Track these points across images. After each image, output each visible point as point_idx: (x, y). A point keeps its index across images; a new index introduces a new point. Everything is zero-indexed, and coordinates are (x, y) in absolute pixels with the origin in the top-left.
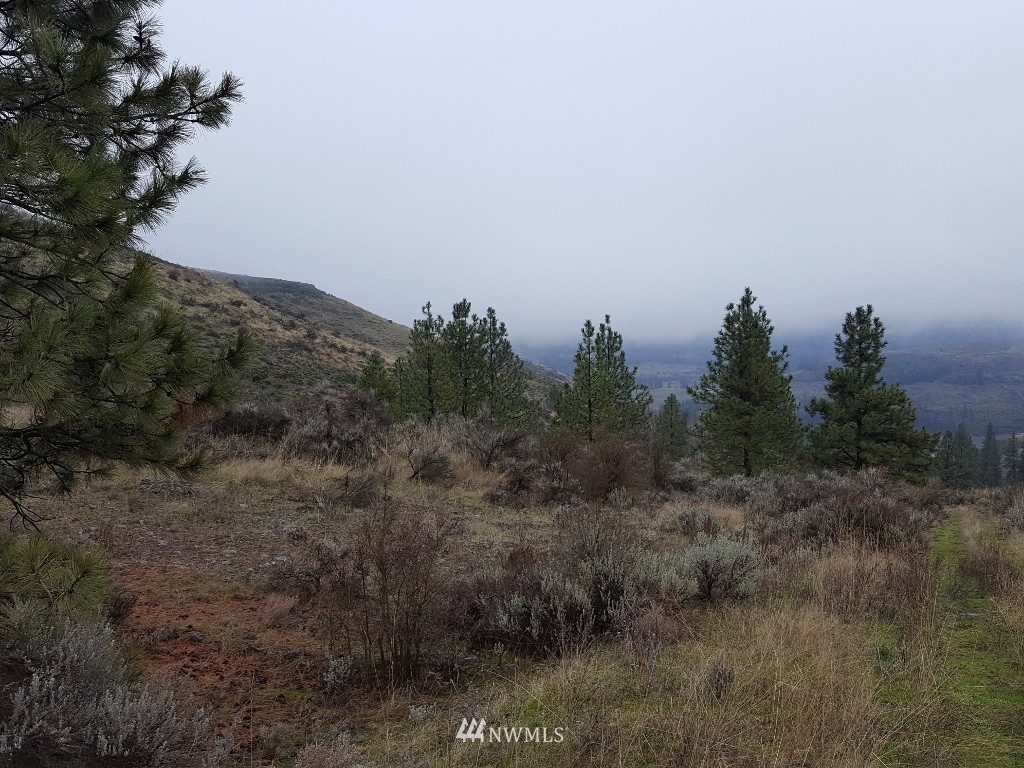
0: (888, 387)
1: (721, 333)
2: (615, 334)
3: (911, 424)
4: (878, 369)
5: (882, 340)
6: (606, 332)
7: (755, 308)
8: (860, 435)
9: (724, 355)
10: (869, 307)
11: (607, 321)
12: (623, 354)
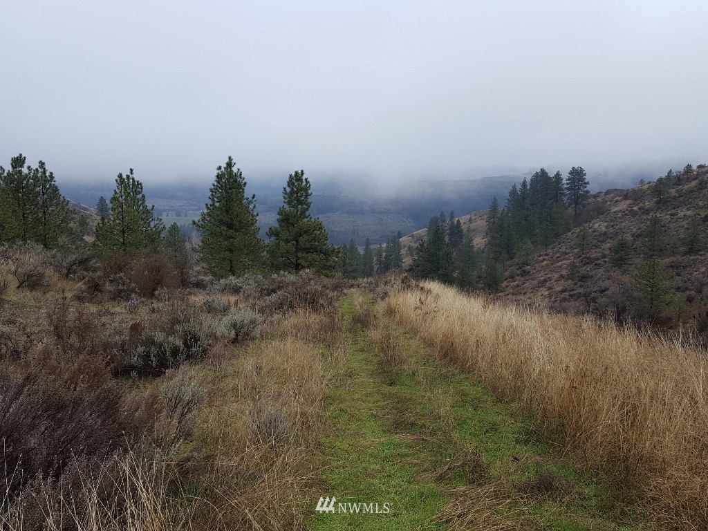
0: (313, 220)
1: (214, 185)
2: (138, 182)
3: (325, 242)
4: (307, 209)
5: (310, 192)
6: (131, 181)
7: (235, 169)
8: (298, 249)
9: (216, 199)
10: (302, 171)
11: (132, 173)
12: (143, 196)
